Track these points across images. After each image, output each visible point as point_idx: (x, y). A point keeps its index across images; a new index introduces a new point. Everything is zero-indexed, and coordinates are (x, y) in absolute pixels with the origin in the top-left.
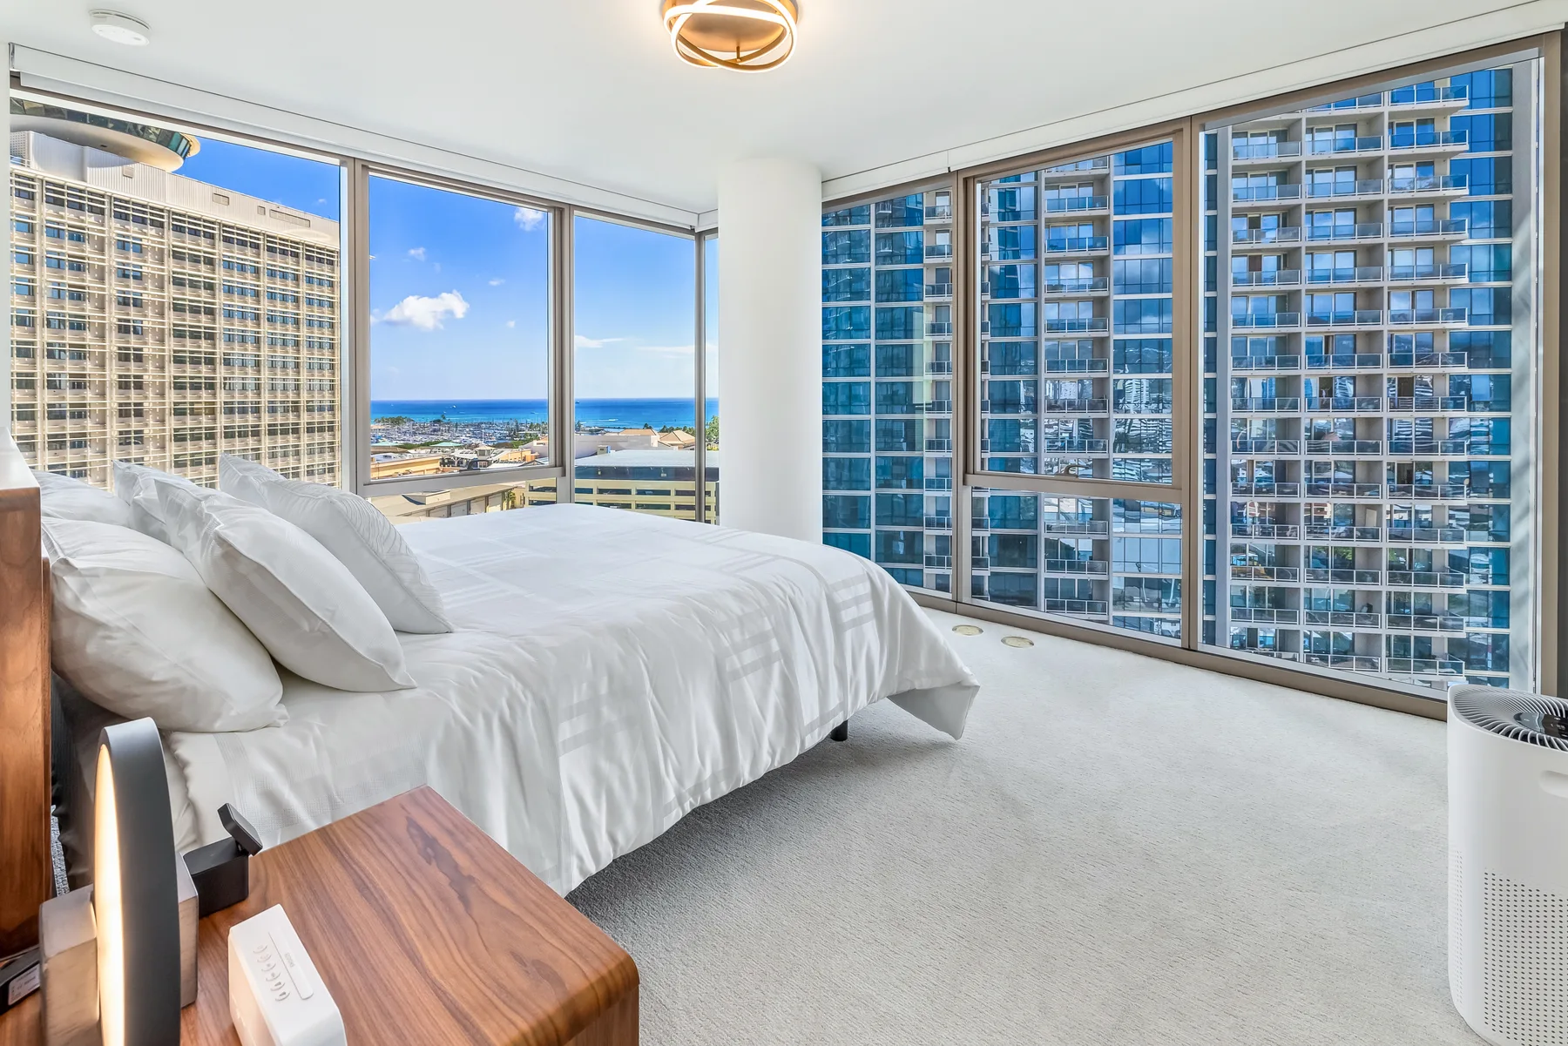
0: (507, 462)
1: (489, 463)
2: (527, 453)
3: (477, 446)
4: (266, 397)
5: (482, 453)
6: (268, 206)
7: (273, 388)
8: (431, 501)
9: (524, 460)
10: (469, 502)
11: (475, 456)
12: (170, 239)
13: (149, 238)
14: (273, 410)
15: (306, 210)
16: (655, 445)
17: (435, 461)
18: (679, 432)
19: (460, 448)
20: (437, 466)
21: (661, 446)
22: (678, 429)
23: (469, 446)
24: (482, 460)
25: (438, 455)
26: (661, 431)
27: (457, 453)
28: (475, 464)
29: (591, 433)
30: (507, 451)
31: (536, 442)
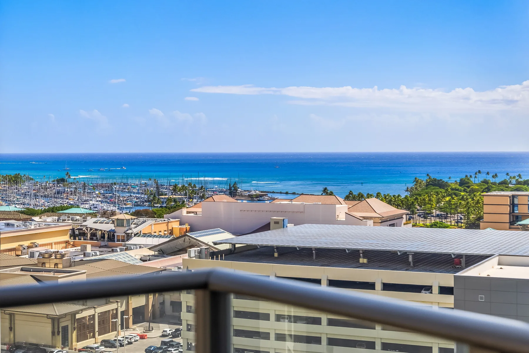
0: (149, 235)
1: (129, 237)
2: (175, 225)
3: (113, 213)
5: (120, 223)
9: (171, 233)
11: (112, 227)
16: (342, 217)
17: (63, 233)
18: (373, 202)
19: (94, 215)
20: (67, 238)
21: (351, 220)
22: (369, 196)
23: (104, 214)
24: (120, 232)
25: (68, 225)
26: (347, 198)
27: (90, 223)
28: (111, 236)
29: (252, 198)
30: (150, 221)
31: (184, 211)
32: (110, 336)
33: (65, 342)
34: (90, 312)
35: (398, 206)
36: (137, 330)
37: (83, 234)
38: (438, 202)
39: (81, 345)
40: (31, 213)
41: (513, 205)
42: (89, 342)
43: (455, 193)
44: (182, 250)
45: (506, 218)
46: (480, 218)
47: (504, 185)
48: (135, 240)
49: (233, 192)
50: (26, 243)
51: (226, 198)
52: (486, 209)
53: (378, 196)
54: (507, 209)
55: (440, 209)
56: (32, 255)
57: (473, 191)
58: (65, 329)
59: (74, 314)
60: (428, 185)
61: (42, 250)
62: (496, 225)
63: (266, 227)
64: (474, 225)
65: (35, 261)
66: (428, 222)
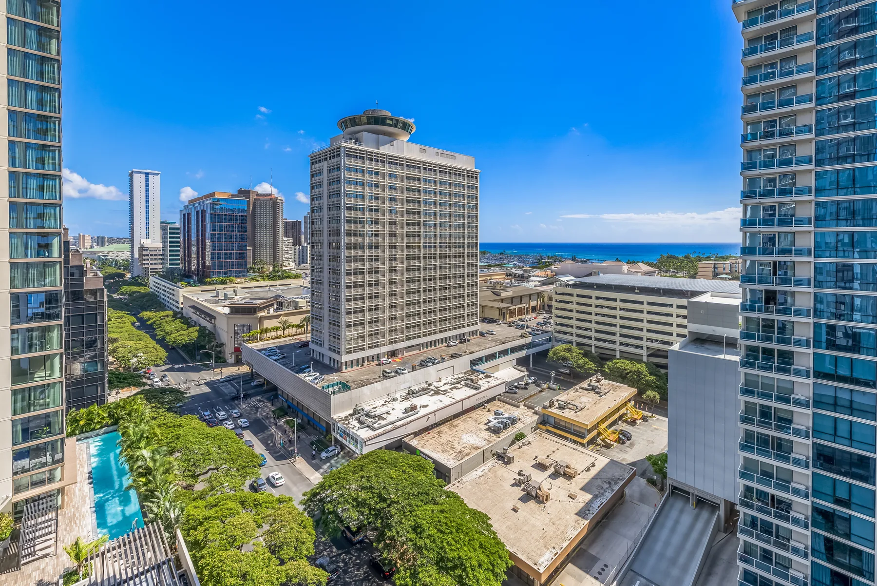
0: (538, 276)
1: (529, 277)
2: (549, 273)
3: (523, 267)
4: (438, 241)
5: (526, 271)
6: (440, 151)
7: (441, 237)
8: (504, 294)
9: (547, 276)
10: (521, 297)
11: (522, 272)
12: (406, 172)
13: (399, 171)
14: (441, 247)
15: (454, 151)
16: (626, 271)
17: (503, 274)
18: (640, 264)
19: (515, 268)
20: (504, 276)
21: (629, 273)
22: (638, 262)
23: (519, 267)
24: (526, 275)
25: (505, 271)
26: (627, 263)
27: (514, 271)
28: (522, 276)
29: (582, 262)
30: (539, 271)
31: (553, 267)
32: (523, 317)
33: (504, 318)
34: (514, 307)
35: (653, 267)
36: (534, 315)
37: (511, 275)
38: (674, 265)
39: (510, 320)
40: (490, 266)
41: (715, 268)
42: (513, 319)
43: (682, 261)
44: (553, 283)
45: (711, 274)
46: (696, 274)
47: (708, 258)
48: (532, 278)
49: (573, 259)
50: (488, 278)
51: (571, 262)
52: (700, 269)
53: (642, 262)
54: (712, 270)
55: (674, 269)
56: (491, 283)
57: (692, 261)
58: (504, 313)
59: (507, 308)
60: (668, 257)
61: (495, 281)
62: (706, 277)
63: (590, 275)
64: (693, 277)
65: (492, 285)
66: (668, 275)
